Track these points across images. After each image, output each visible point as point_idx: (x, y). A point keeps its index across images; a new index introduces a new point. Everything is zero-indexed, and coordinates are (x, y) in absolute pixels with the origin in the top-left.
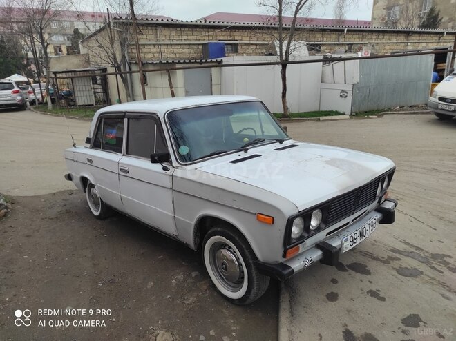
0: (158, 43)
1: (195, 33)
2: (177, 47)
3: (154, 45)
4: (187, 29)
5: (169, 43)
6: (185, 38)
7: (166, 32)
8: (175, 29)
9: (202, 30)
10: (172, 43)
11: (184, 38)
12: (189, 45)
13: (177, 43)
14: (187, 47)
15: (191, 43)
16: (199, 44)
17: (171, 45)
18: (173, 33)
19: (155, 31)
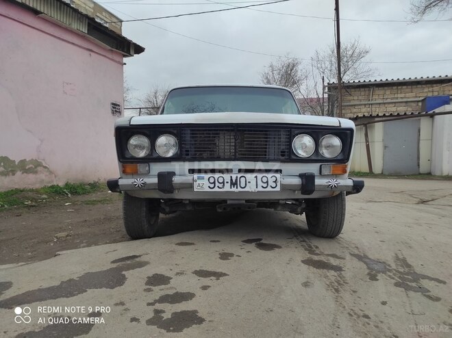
0: (369, 102)
1: (414, 90)
2: (391, 105)
3: (365, 105)
4: (404, 87)
5: (382, 102)
6: (403, 95)
7: (379, 91)
8: (390, 88)
9: (423, 86)
10: (385, 101)
11: (399, 95)
12: (406, 102)
13: (392, 101)
14: (404, 104)
15: (409, 100)
16: (418, 101)
17: (385, 103)
18: (388, 92)
19: (367, 92)
